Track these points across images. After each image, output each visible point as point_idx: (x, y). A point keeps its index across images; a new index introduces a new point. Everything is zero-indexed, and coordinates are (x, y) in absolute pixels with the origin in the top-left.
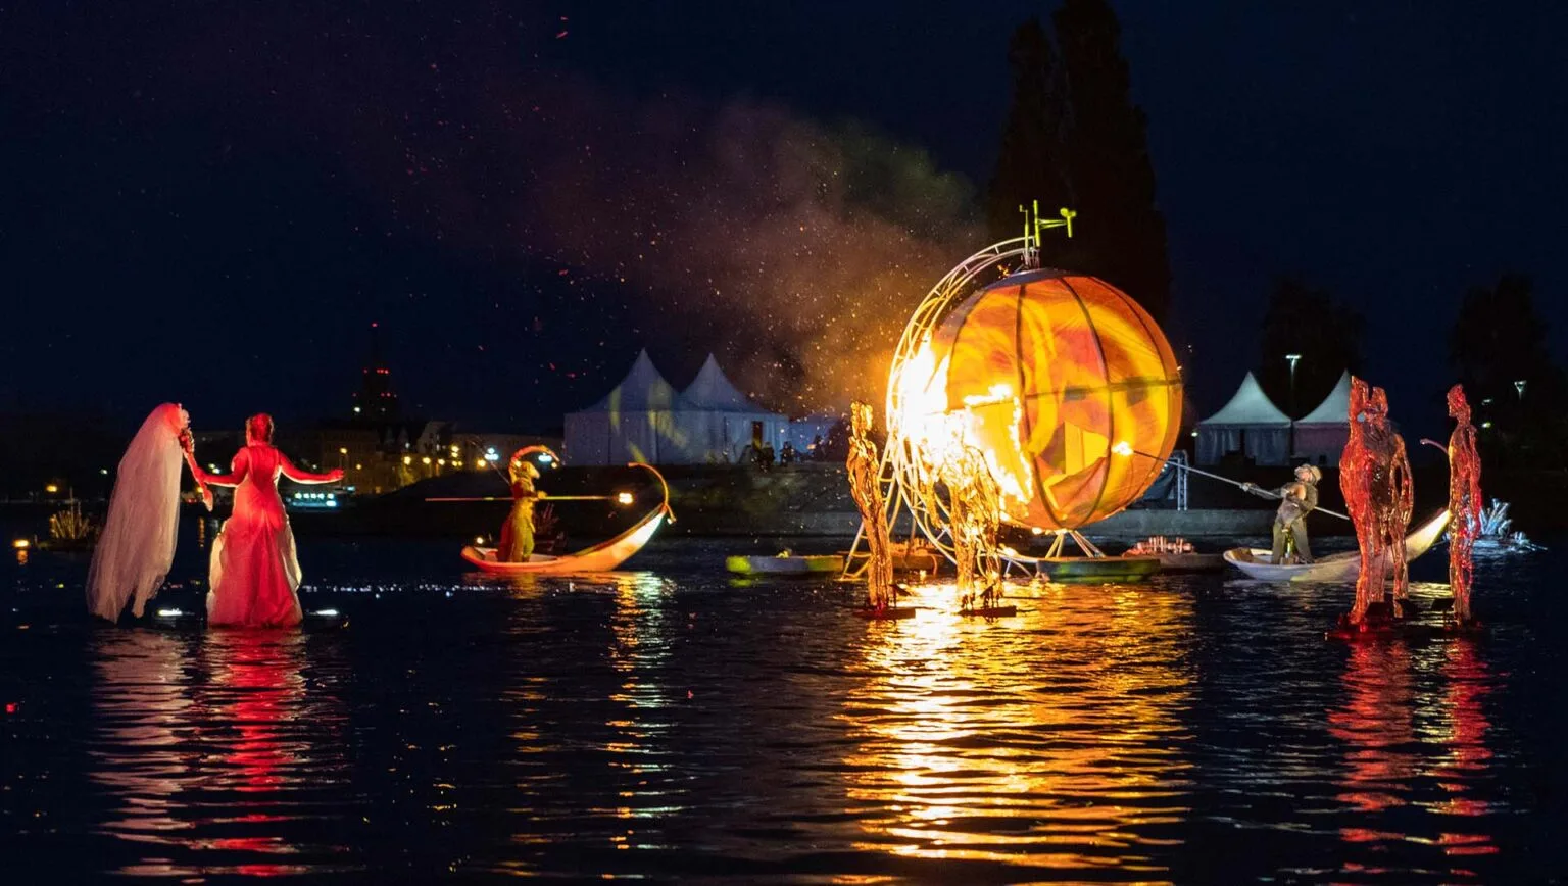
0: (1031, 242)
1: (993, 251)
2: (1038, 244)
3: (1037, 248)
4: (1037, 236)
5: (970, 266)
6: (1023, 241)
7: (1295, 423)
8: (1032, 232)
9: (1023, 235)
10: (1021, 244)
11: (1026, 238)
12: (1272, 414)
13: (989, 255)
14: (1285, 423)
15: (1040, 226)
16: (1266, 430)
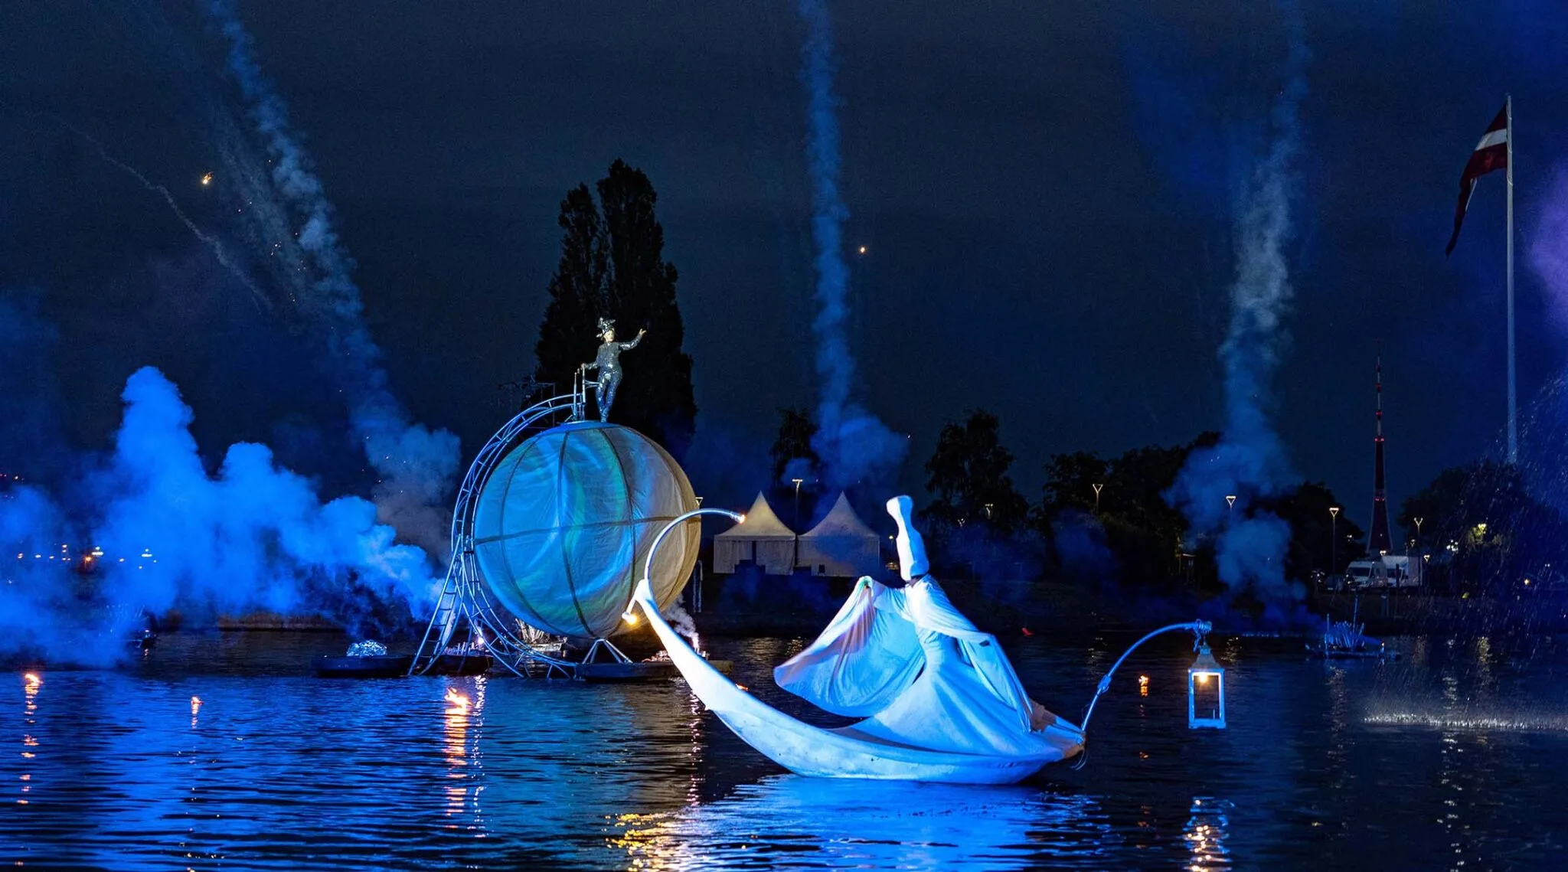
0: (578, 398)
1: (546, 405)
2: (584, 401)
3: (583, 404)
4: (584, 393)
5: (527, 416)
6: (572, 398)
7: (799, 536)
8: (579, 390)
9: (573, 393)
10: (570, 400)
11: (575, 394)
12: (779, 529)
13: (542, 408)
14: (791, 537)
15: (586, 386)
16: (774, 542)
